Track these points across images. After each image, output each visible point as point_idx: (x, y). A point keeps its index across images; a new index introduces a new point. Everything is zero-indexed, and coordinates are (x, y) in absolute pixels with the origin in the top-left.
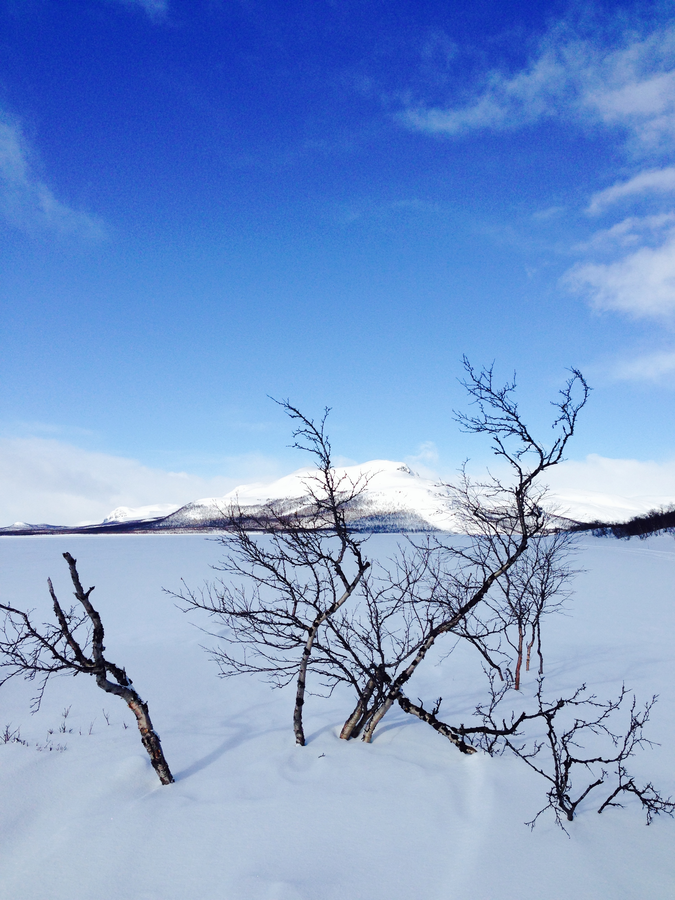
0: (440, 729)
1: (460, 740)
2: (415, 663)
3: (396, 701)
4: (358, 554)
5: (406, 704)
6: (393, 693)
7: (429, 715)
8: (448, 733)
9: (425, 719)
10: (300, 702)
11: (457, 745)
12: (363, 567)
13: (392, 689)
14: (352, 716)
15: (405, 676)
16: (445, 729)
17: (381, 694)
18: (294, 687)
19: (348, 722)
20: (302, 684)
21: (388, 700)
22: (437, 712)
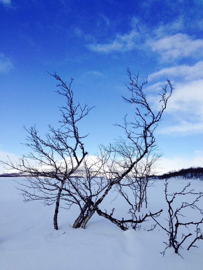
0: (113, 221)
1: (122, 225)
2: (104, 196)
3: (96, 211)
4: (83, 149)
5: (100, 213)
6: (94, 208)
7: (109, 216)
8: (117, 222)
9: (107, 218)
10: (57, 211)
11: (120, 227)
12: (85, 154)
13: (94, 206)
14: (78, 219)
15: (100, 201)
16: (115, 221)
17: (90, 209)
18: (55, 205)
19: (76, 221)
20: (58, 204)
21: (93, 211)
22: (112, 214)
